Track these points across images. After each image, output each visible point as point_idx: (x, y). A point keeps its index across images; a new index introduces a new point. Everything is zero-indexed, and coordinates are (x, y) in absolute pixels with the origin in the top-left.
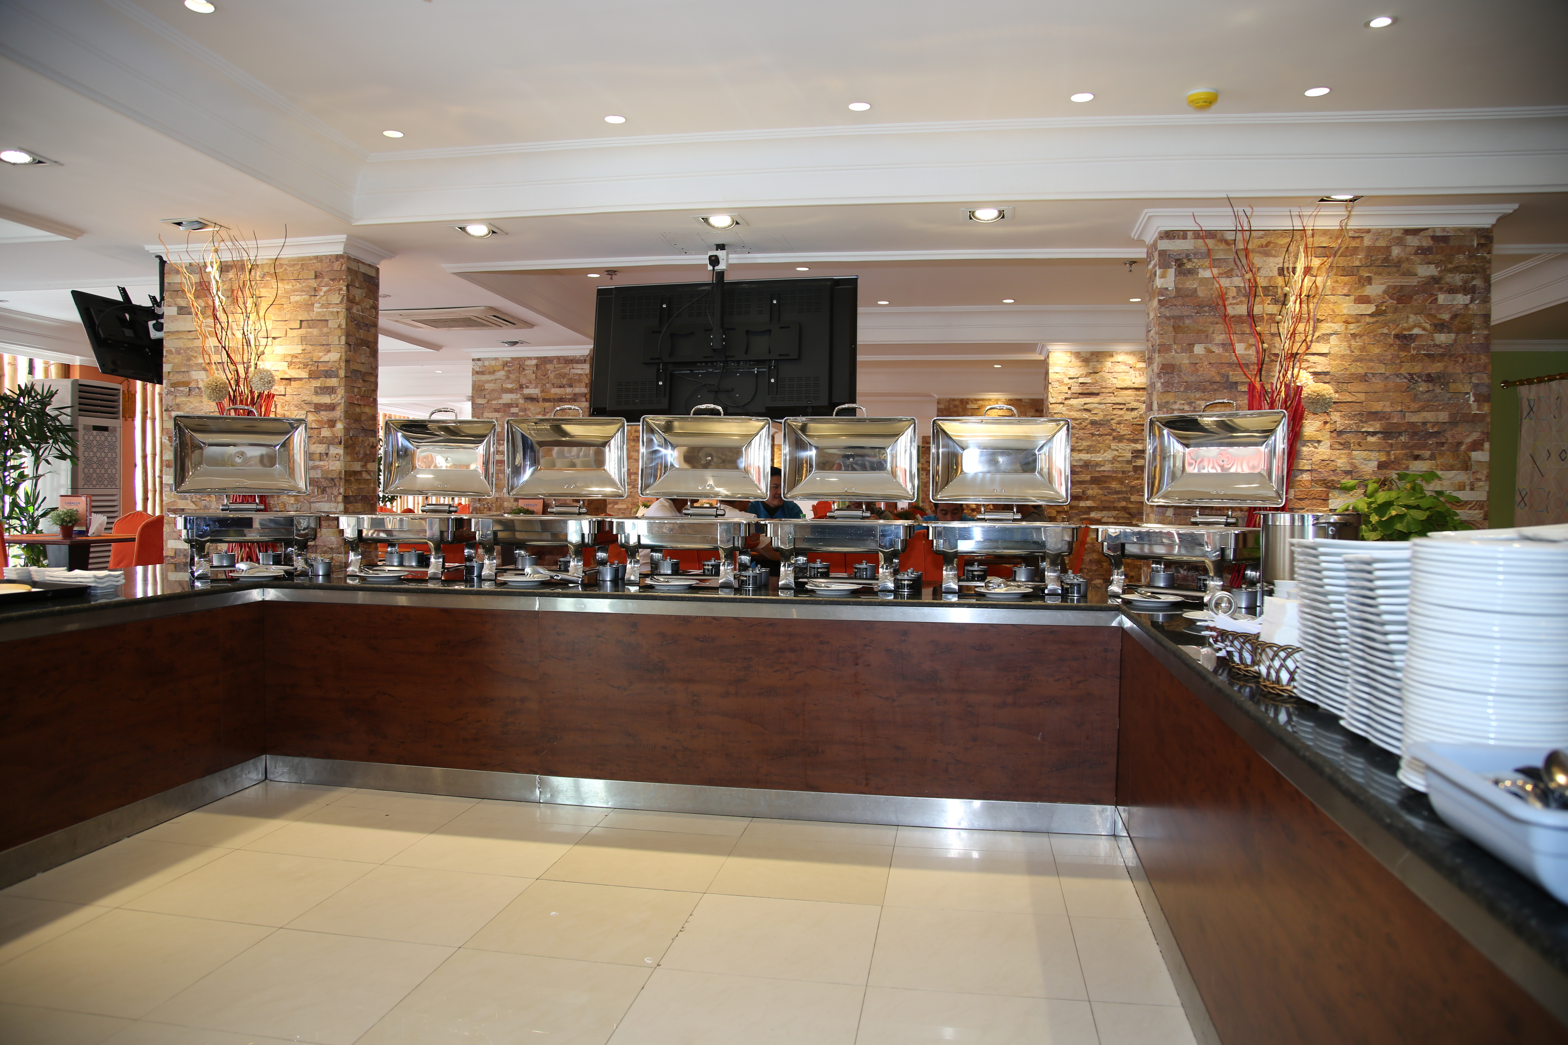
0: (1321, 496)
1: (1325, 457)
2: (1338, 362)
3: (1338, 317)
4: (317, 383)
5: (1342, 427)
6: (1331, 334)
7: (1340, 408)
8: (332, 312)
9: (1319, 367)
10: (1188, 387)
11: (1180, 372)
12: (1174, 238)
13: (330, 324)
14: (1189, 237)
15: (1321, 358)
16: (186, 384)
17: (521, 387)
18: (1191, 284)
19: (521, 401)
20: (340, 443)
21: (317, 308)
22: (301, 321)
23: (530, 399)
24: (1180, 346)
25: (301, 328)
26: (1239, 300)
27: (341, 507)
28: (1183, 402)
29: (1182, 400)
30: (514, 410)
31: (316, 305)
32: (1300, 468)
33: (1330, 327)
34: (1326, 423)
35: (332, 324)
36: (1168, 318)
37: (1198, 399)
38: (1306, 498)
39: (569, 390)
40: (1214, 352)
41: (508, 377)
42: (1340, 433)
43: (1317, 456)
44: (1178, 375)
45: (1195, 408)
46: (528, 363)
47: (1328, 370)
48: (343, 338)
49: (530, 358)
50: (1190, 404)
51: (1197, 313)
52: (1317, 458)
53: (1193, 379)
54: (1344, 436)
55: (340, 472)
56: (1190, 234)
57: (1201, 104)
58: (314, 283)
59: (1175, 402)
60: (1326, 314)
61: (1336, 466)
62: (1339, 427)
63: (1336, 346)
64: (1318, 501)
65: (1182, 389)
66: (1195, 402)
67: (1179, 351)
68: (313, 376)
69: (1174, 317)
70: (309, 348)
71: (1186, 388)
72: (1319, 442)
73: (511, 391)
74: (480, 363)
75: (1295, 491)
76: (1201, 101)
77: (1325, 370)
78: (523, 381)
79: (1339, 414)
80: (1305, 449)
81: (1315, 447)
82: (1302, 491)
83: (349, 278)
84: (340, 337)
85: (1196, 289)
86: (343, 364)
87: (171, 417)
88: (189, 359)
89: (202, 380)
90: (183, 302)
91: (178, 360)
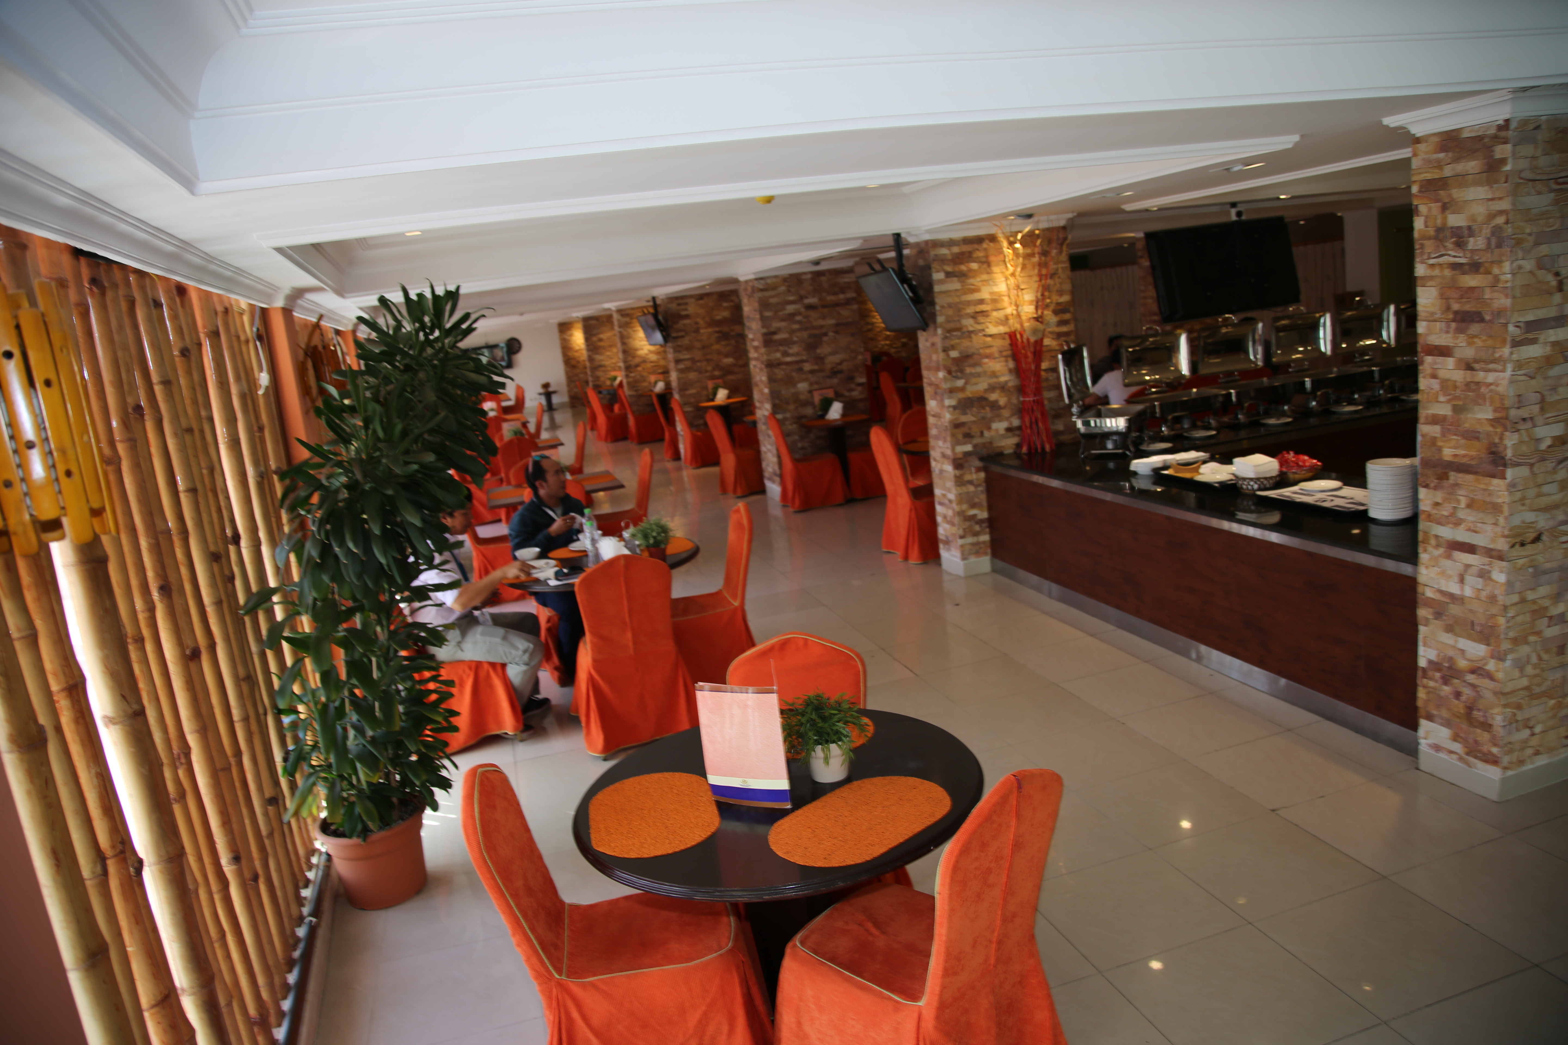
16: (959, 329)
17: (802, 298)
19: (803, 310)
23: (810, 307)
30: (798, 318)
39: (842, 296)
41: (789, 291)
46: (805, 277)
49: (805, 273)
73: (792, 302)
74: (762, 282)
78: (803, 293)
87: (948, 355)
88: (959, 310)
89: (971, 326)
90: (949, 269)
91: (950, 312)
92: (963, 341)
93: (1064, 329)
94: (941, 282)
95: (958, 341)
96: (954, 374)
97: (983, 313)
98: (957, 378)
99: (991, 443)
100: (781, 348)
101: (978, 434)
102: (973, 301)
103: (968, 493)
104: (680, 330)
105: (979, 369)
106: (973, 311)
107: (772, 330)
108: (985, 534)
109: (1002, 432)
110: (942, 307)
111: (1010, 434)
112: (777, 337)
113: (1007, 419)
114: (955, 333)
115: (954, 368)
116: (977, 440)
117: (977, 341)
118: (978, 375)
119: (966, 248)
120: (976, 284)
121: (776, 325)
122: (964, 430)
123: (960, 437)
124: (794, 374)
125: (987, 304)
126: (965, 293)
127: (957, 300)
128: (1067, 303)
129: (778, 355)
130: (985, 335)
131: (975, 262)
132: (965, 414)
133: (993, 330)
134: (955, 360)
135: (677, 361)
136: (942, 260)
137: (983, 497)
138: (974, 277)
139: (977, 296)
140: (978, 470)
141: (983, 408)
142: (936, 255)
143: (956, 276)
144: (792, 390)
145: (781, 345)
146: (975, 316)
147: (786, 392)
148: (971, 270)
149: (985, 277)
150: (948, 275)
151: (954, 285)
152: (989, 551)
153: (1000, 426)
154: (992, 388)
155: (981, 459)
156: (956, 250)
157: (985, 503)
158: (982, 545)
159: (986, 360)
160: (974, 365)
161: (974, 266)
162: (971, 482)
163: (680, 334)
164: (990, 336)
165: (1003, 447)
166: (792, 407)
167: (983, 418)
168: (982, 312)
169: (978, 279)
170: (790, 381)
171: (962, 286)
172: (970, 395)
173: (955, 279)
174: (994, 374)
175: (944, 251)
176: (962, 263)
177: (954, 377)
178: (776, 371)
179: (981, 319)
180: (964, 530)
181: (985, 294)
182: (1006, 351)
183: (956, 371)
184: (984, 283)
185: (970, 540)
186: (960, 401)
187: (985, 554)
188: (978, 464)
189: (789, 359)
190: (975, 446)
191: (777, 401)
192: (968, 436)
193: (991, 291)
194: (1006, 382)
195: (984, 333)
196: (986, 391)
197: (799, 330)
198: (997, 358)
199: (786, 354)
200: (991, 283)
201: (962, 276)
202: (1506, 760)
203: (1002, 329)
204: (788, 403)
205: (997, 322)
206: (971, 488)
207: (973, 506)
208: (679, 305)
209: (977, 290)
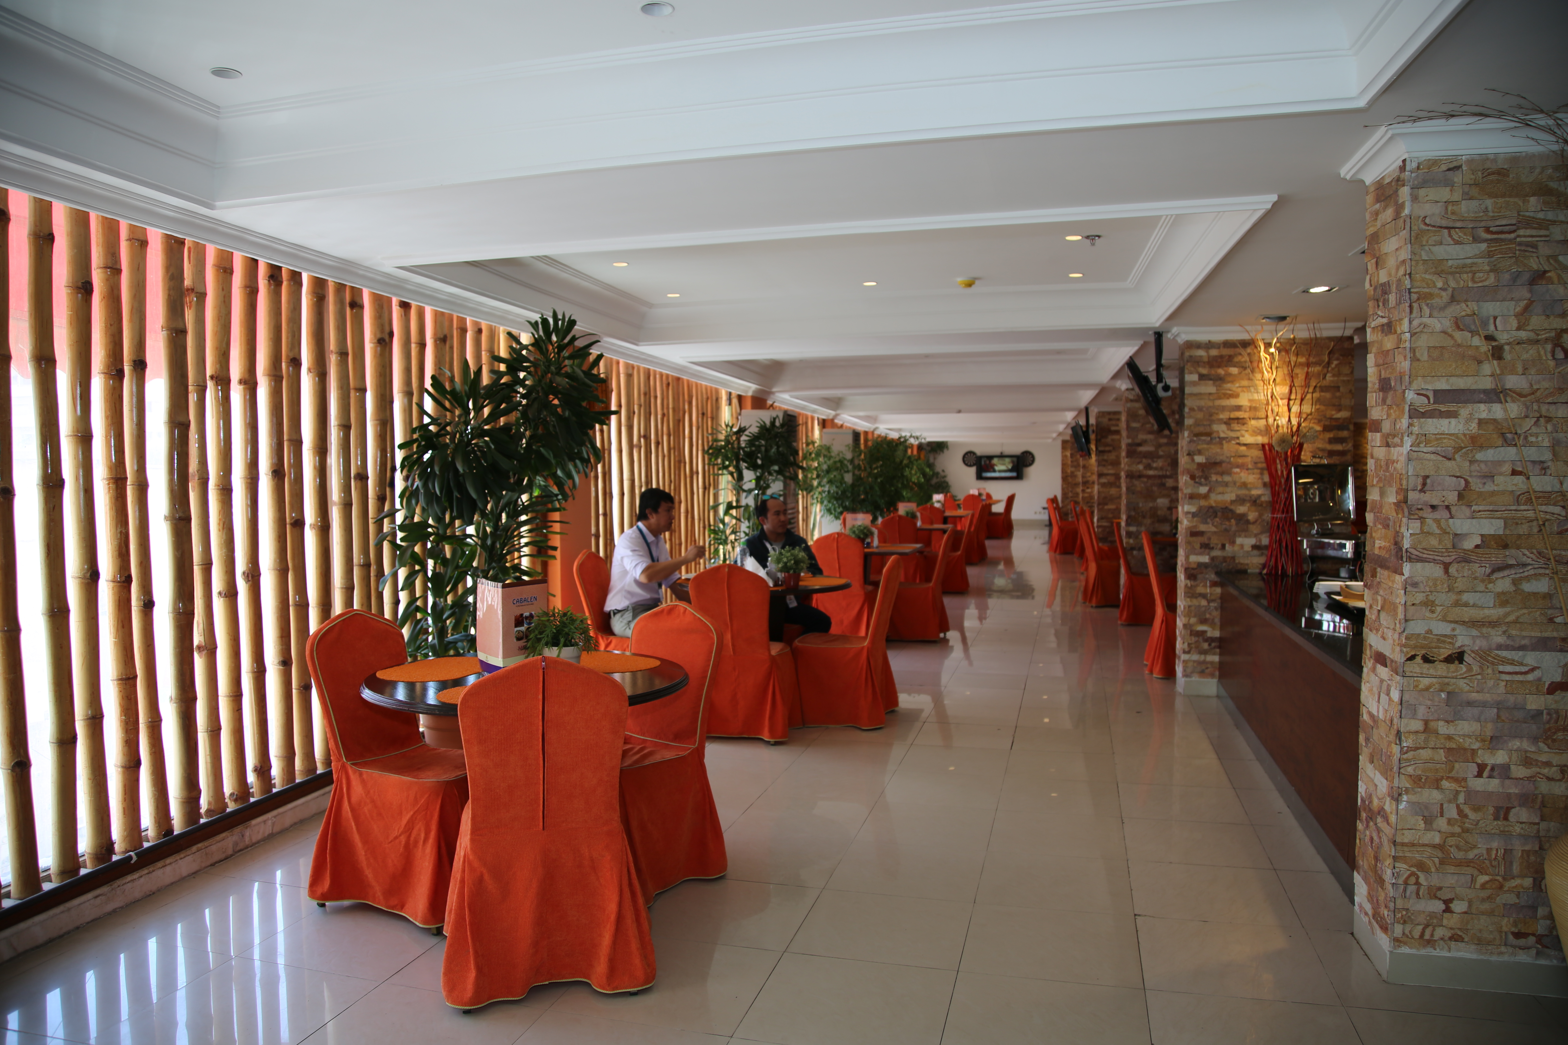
4: (1330, 435)
8: (1344, 381)
13: (1341, 389)
16: (1209, 434)
21: (1329, 377)
22: (1315, 387)
25: (1315, 392)
31: (1329, 375)
58: (1326, 358)
68: (1326, 429)
87: (1193, 460)
88: (1211, 415)
89: (1223, 432)
90: (1204, 371)
91: (1200, 415)
92: (1212, 446)
93: (1339, 447)
94: (1194, 384)
95: (1205, 446)
96: (1197, 480)
97: (1240, 421)
98: (1201, 484)
99: (1233, 558)
100: (1144, 461)
101: (1220, 546)
102: (1228, 406)
103: (1199, 606)
104: (1107, 445)
105: (1227, 478)
106: (1228, 417)
107: (1137, 441)
108: (1214, 654)
109: (1247, 548)
110: (1192, 409)
111: (1256, 552)
112: (1141, 449)
113: (1256, 536)
114: (1203, 438)
115: (1198, 474)
116: (1217, 553)
117: (1229, 449)
118: (1226, 484)
119: (1226, 352)
120: (1234, 389)
121: (1142, 436)
122: (1204, 539)
123: (1197, 546)
124: (1155, 489)
125: (1245, 411)
126: (1220, 398)
127: (1210, 404)
128: (1345, 419)
129: (1141, 467)
130: (1239, 444)
131: (1235, 366)
132: (1206, 523)
133: (1248, 439)
134: (1200, 465)
135: (1100, 475)
136: (1197, 362)
137: (1216, 614)
138: (1232, 382)
139: (1233, 402)
140: (1214, 584)
141: (1229, 520)
142: (1191, 357)
143: (1211, 379)
144: (1151, 505)
145: (1145, 457)
146: (1228, 422)
147: (1144, 505)
148: (1230, 375)
149: (1245, 383)
150: (1202, 377)
151: (1209, 388)
152: (1217, 673)
153: (1246, 542)
154: (1241, 500)
155: (1218, 573)
156: (1214, 352)
157: (1217, 621)
158: (1209, 666)
159: (1238, 470)
160: (1222, 474)
161: (1234, 370)
162: (1204, 596)
163: (1107, 449)
164: (1245, 445)
165: (1247, 564)
166: (1148, 521)
167: (1226, 530)
168: (1238, 419)
169: (1237, 385)
170: (1150, 496)
171: (1217, 390)
172: (1214, 505)
173: (1211, 382)
174: (1244, 485)
175: (1201, 353)
176: (1219, 367)
177: (1195, 482)
178: (1136, 482)
179: (1235, 426)
180: (1189, 644)
181: (1243, 400)
182: (1261, 462)
183: (1200, 477)
184: (1245, 389)
185: (1195, 657)
186: (1200, 509)
187: (1212, 675)
188: (1213, 577)
189: (1151, 473)
190: (1213, 559)
191: (1133, 513)
192: (1206, 547)
193: (1251, 398)
194: (1259, 496)
195: (1238, 441)
196: (1232, 502)
197: (1166, 444)
198: (1250, 469)
199: (1148, 467)
200: (1252, 389)
201: (1219, 380)
202: (1398, 930)
203: (1260, 440)
204: (1144, 517)
205: (1254, 431)
206: (1204, 603)
207: (1203, 621)
208: (1110, 420)
209: (1237, 396)
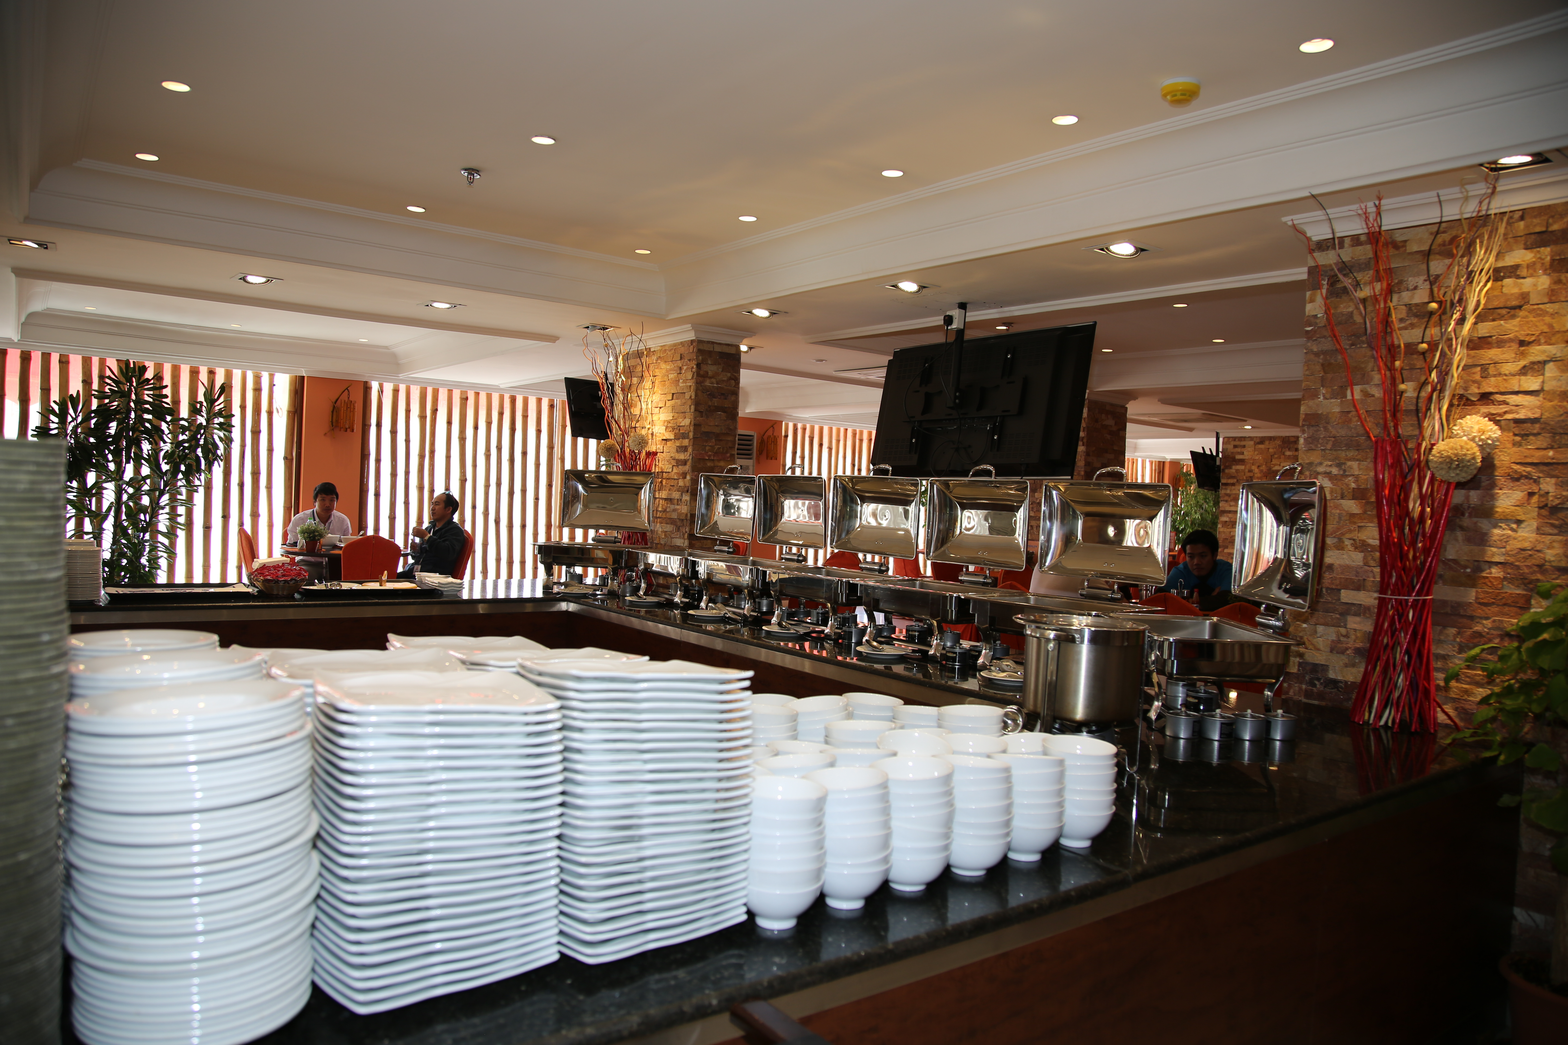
0: (1517, 603)
1: (1527, 545)
2: (1555, 402)
3: (1558, 336)
4: (678, 443)
5: (1557, 502)
6: (1545, 363)
7: (1556, 472)
8: (688, 387)
9: (1523, 411)
10: (1337, 444)
11: (1328, 423)
12: (1328, 248)
14: (1346, 245)
15: (1528, 398)
18: (1345, 307)
20: (687, 491)
21: (681, 383)
22: (673, 394)
24: (1330, 390)
25: (672, 399)
26: (1408, 322)
27: (687, 543)
28: (1330, 463)
29: (1330, 460)
31: (681, 381)
32: (1486, 559)
33: (1544, 351)
34: (1531, 494)
35: (687, 396)
36: (1317, 354)
37: (1350, 460)
38: (1493, 603)
40: (1373, 396)
42: (1554, 510)
43: (1515, 542)
44: (1326, 429)
45: (1345, 471)
47: (1536, 416)
48: (693, 407)
50: (1339, 465)
51: (1352, 345)
52: (1513, 545)
53: (1343, 432)
54: (1561, 515)
55: (686, 515)
56: (1347, 241)
57: (1179, 97)
58: (679, 364)
59: (1321, 464)
60: (1537, 333)
61: (1544, 559)
62: (1552, 501)
63: (1554, 378)
64: (1511, 609)
65: (1329, 446)
66: (1345, 464)
67: (1328, 396)
68: (677, 438)
69: (1324, 353)
70: (676, 415)
71: (1334, 445)
72: (1519, 522)
75: (1477, 592)
76: (1178, 93)
77: (1532, 416)
79: (1553, 480)
80: (1496, 531)
81: (1512, 529)
82: (1488, 593)
83: (700, 358)
84: (690, 406)
85: (1352, 313)
86: (692, 428)
